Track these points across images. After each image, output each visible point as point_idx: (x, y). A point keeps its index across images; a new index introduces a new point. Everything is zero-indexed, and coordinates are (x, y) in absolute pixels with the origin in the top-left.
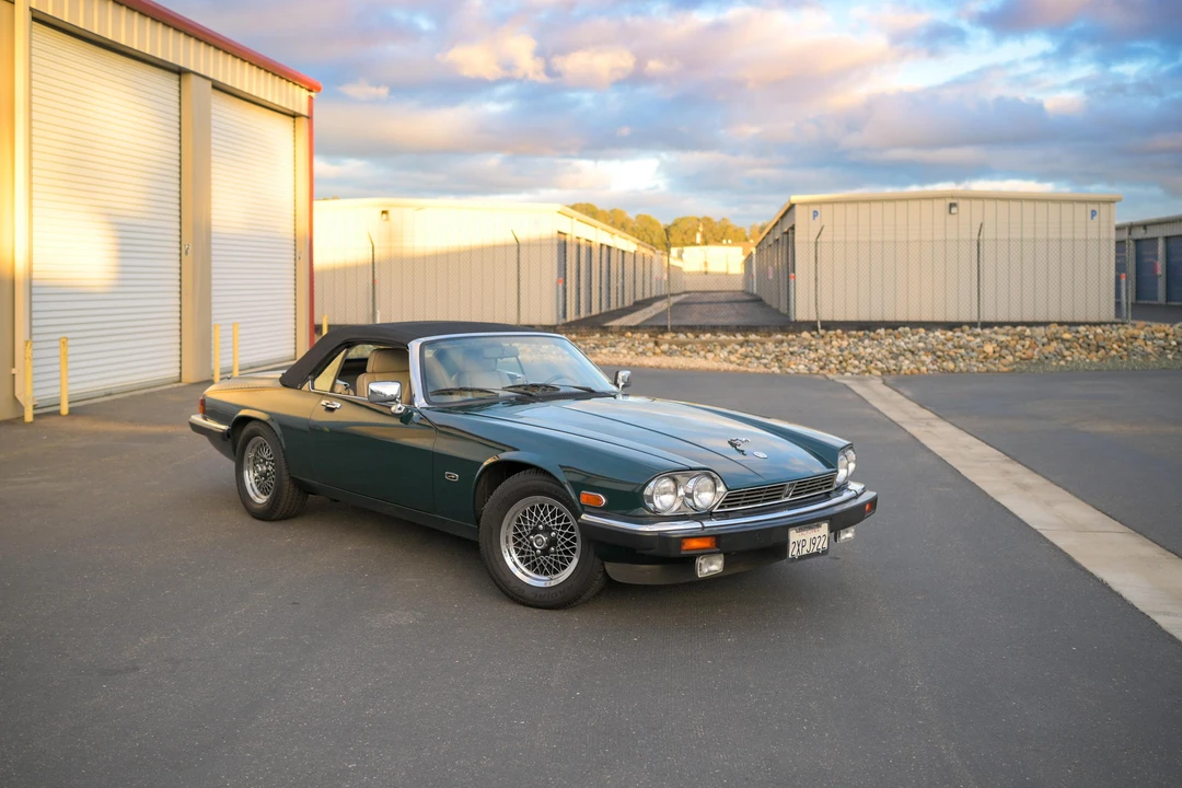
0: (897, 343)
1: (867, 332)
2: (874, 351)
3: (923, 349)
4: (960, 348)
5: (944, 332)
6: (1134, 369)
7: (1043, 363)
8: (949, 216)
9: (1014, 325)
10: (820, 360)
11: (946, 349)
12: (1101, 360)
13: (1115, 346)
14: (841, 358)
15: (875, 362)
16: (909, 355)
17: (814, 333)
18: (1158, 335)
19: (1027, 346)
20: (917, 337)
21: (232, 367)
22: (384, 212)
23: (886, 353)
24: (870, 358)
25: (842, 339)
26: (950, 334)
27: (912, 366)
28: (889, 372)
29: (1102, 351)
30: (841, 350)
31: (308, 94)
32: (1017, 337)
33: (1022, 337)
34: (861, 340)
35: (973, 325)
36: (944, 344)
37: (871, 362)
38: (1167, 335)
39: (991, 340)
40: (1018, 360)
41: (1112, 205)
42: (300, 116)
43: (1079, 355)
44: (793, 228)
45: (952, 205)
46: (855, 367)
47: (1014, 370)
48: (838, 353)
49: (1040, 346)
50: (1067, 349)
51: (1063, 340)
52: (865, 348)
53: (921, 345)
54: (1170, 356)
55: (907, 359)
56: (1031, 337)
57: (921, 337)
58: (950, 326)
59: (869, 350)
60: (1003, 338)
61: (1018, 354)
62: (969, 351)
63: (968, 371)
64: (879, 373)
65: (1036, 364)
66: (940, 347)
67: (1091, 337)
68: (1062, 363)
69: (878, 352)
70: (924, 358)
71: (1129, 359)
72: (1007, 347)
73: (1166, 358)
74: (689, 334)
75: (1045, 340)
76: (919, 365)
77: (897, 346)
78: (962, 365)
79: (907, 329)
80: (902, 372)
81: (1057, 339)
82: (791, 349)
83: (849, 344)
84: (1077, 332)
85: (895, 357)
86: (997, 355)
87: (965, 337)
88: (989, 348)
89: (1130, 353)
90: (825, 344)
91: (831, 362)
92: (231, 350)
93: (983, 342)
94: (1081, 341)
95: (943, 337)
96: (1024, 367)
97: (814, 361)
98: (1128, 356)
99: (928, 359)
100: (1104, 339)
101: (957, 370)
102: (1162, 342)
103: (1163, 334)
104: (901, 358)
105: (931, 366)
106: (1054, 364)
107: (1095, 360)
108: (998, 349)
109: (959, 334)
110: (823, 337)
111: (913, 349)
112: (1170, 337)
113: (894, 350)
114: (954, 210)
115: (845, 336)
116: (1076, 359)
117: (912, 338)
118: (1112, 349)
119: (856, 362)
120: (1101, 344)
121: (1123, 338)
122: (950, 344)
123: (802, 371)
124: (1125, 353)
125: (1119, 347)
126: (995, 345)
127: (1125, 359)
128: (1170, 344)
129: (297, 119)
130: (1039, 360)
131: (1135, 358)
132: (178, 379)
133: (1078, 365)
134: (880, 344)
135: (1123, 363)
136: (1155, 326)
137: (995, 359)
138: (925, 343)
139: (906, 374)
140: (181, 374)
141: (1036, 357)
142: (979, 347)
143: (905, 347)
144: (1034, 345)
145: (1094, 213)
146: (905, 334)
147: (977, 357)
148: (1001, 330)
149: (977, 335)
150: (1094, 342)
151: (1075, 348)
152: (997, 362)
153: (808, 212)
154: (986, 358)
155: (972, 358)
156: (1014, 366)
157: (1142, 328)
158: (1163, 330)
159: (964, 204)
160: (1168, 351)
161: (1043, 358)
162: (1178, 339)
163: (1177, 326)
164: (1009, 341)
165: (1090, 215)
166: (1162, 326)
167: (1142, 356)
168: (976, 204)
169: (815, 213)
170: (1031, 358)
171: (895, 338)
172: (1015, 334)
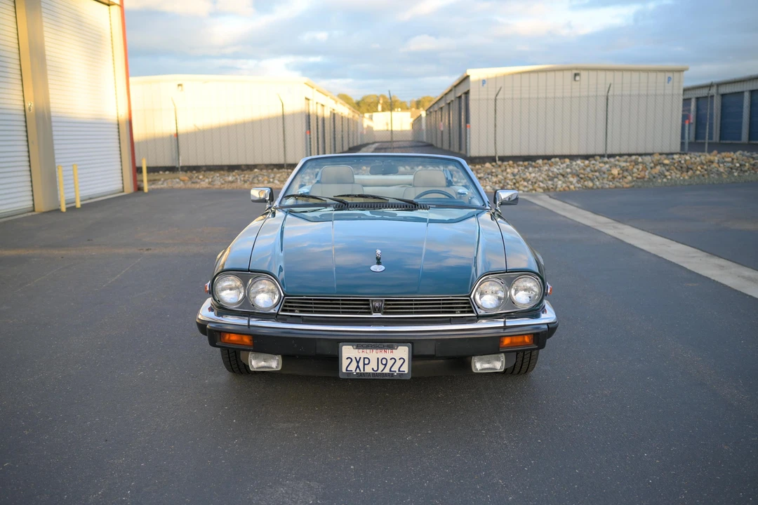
0: (552, 169)
1: (530, 162)
2: (537, 175)
3: (570, 173)
4: (596, 171)
5: (583, 161)
6: (713, 183)
7: (652, 181)
8: (574, 82)
9: (630, 155)
10: (500, 182)
11: (586, 172)
12: (690, 177)
13: (699, 168)
14: (514, 181)
15: (538, 183)
16: (561, 177)
17: (494, 164)
18: (727, 160)
19: (640, 169)
20: (565, 165)
21: (75, 198)
22: (179, 85)
23: (546, 177)
24: (534, 180)
25: (514, 167)
26: (587, 162)
27: (564, 185)
28: (548, 189)
29: (690, 173)
30: (514, 175)
32: (633, 163)
33: (637, 163)
34: (526, 167)
35: (602, 156)
36: (584, 169)
37: (535, 183)
38: (733, 159)
39: (616, 166)
40: (635, 179)
41: (682, 73)
42: (114, 4)
43: (676, 175)
44: (467, 93)
45: (576, 75)
46: (525, 187)
47: (633, 186)
48: (512, 177)
49: (649, 169)
50: (668, 171)
51: (665, 165)
52: (530, 173)
53: (569, 170)
54: (736, 174)
55: (560, 180)
56: (642, 163)
57: (567, 165)
58: (587, 157)
59: (533, 175)
60: (624, 164)
61: (635, 175)
62: (602, 173)
63: (602, 188)
64: (542, 191)
65: (648, 181)
66: (582, 171)
67: (683, 162)
68: (665, 180)
69: (540, 176)
70: (571, 179)
71: (709, 177)
72: (627, 170)
73: (733, 176)
74: (407, 167)
75: (652, 165)
76: (569, 184)
77: (552, 172)
78: (598, 183)
79: (557, 159)
80: (558, 189)
81: (660, 164)
82: (479, 176)
83: (519, 171)
84: (673, 159)
85: (551, 179)
86: (621, 176)
87: (598, 164)
88: (615, 172)
89: (709, 172)
90: (502, 171)
91: (508, 184)
92: (73, 186)
93: (611, 167)
94: (676, 165)
95: (582, 164)
96: (640, 184)
97: (496, 183)
98: (708, 174)
99: (574, 180)
100: (692, 163)
101: (595, 187)
102: (730, 165)
103: (730, 159)
104: (556, 180)
105: (577, 185)
106: (660, 181)
107: (686, 177)
108: (621, 172)
109: (593, 162)
110: (500, 166)
111: (563, 173)
112: (735, 161)
113: (551, 174)
114: (577, 78)
115: (515, 165)
116: (674, 177)
117: (562, 166)
118: (697, 170)
119: (525, 184)
120: (690, 167)
121: (704, 162)
122: (588, 169)
123: (489, 191)
124: (706, 172)
125: (702, 168)
126: (619, 169)
127: (706, 177)
128: (735, 166)
129: (111, 7)
130: (649, 178)
131: (713, 175)
132: (32, 209)
133: (676, 181)
134: (540, 171)
135: (705, 179)
136: (723, 154)
137: (620, 179)
138: (571, 169)
139: (560, 191)
140: (34, 205)
141: (647, 177)
142: (608, 170)
143: (558, 172)
144: (645, 169)
145: (669, 79)
146: (556, 163)
147: (608, 178)
148: (622, 159)
149: (605, 163)
150: (685, 165)
151: (673, 170)
152: (621, 180)
153: (479, 81)
154: (613, 178)
155: (604, 178)
156: (633, 183)
157: (716, 155)
158: (729, 156)
159: (584, 74)
160: (734, 171)
161: (652, 177)
162: (741, 162)
163: (738, 153)
164: (628, 166)
165: (667, 80)
166: (728, 154)
167: (718, 174)
168: (593, 74)
169: (484, 82)
170: (644, 178)
171: (550, 166)
172: (631, 161)
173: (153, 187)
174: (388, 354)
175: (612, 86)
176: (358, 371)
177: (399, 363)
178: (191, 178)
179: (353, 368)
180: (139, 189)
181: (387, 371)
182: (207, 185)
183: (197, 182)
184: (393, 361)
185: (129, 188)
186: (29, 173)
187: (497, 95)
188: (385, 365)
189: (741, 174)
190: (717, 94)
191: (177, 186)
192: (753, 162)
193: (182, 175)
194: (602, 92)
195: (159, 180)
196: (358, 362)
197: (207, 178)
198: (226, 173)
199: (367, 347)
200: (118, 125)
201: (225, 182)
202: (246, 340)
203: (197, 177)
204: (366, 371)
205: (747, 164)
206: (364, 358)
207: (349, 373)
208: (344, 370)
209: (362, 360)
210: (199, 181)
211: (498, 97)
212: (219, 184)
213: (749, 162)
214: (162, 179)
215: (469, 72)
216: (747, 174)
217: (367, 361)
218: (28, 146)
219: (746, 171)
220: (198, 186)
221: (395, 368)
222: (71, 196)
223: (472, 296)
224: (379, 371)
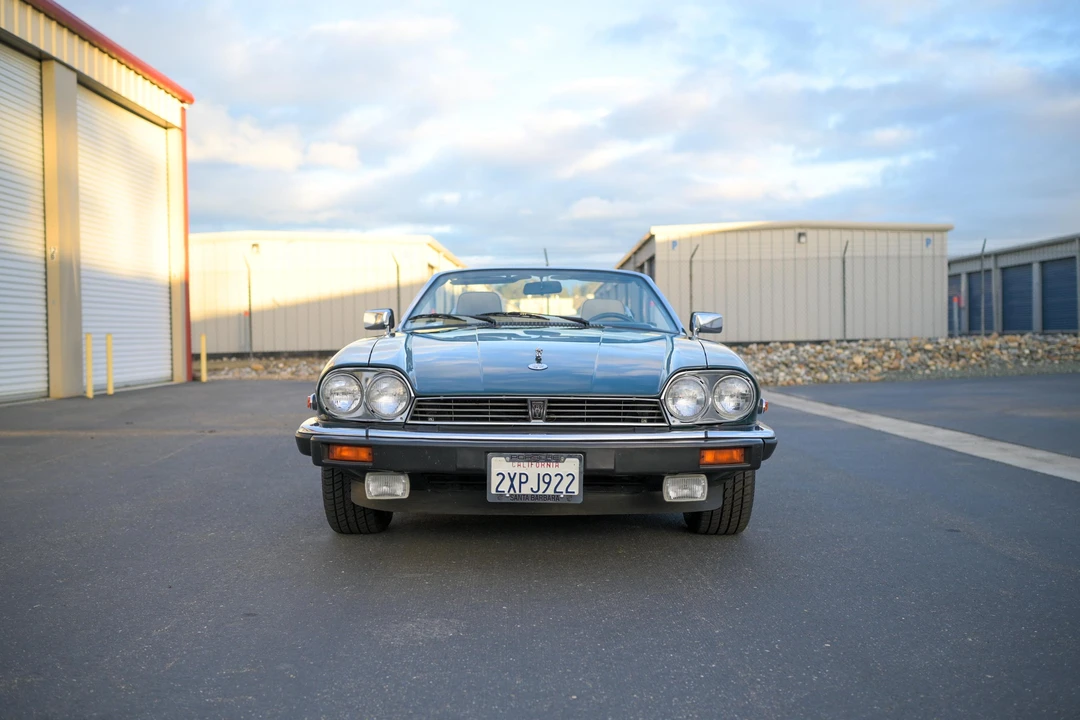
0: (770, 357)
3: (796, 362)
4: (831, 359)
5: (813, 347)
6: (994, 376)
7: (910, 372)
8: (798, 245)
9: (878, 338)
11: (818, 361)
12: (963, 368)
13: (974, 355)
16: (783, 367)
18: (1011, 344)
19: (893, 357)
20: (788, 352)
21: (107, 384)
23: (762, 367)
26: (819, 348)
27: (788, 378)
29: (962, 362)
31: (182, 105)
32: (883, 349)
33: (887, 349)
35: (840, 340)
36: (815, 357)
38: (1020, 344)
39: (859, 352)
40: (886, 370)
41: (945, 234)
42: (172, 127)
43: (942, 364)
44: (651, 260)
45: (800, 235)
47: (884, 379)
49: (906, 357)
50: (931, 359)
51: (926, 351)
53: (794, 358)
54: (1025, 364)
55: (782, 371)
56: (896, 348)
57: (792, 352)
58: (819, 342)
60: (870, 350)
61: (886, 364)
62: (840, 362)
63: (841, 381)
65: (903, 373)
66: (812, 359)
67: (951, 347)
68: (927, 372)
69: (754, 365)
70: (798, 370)
71: (988, 367)
72: (874, 358)
73: (1022, 366)
75: (909, 351)
76: (795, 376)
77: (772, 360)
78: (834, 375)
79: (778, 344)
80: (779, 383)
81: (920, 350)
84: (937, 343)
85: (770, 370)
86: (866, 366)
87: (834, 351)
88: (858, 360)
89: (989, 361)
92: (104, 366)
93: (852, 354)
94: (942, 351)
95: (812, 351)
96: (893, 376)
98: (987, 364)
99: (802, 371)
100: (964, 349)
101: (831, 380)
102: (1016, 351)
103: (1016, 344)
104: (776, 371)
105: (805, 377)
106: (920, 372)
107: (957, 368)
108: (866, 360)
109: (828, 348)
111: (787, 362)
112: (1023, 346)
113: (769, 363)
114: (803, 239)
116: (939, 368)
117: (784, 353)
118: (971, 358)
120: (961, 353)
121: (981, 348)
122: (821, 357)
124: (983, 362)
125: (978, 356)
126: (863, 356)
127: (985, 367)
128: (1024, 353)
129: (169, 131)
130: (906, 369)
131: (993, 366)
132: (46, 394)
133: (943, 373)
134: (754, 358)
135: (983, 371)
136: (1006, 337)
137: (865, 369)
138: (797, 356)
139: (783, 385)
140: (48, 388)
141: (903, 367)
142: (849, 358)
143: (779, 360)
144: (899, 356)
145: (928, 242)
146: (776, 349)
147: (848, 368)
148: (867, 343)
149: (845, 348)
150: (954, 352)
151: (938, 358)
152: (867, 372)
153: (668, 242)
154: (856, 369)
155: (843, 369)
156: (884, 376)
157: (996, 339)
158: (1014, 340)
159: (811, 234)
160: (1022, 359)
161: (909, 367)
162: (1031, 348)
163: (1027, 336)
164: (875, 353)
165: (925, 243)
166: (1013, 337)
167: (1000, 364)
168: (823, 234)
169: (674, 243)
170: (898, 368)
171: (768, 352)
172: (880, 347)
173: (214, 377)
174: (552, 469)
175: (850, 244)
176: (512, 492)
177: (567, 481)
178: (266, 367)
179: (505, 487)
180: (194, 378)
181: (550, 492)
182: (290, 376)
183: (275, 373)
184: (559, 478)
185: (181, 376)
186: (45, 344)
187: (692, 256)
188: (549, 484)
189: (1032, 364)
190: (996, 267)
191: (247, 376)
192: (1047, 348)
193: (256, 364)
194: (838, 254)
195: (223, 369)
196: (512, 480)
197: (290, 366)
198: (316, 361)
199: (525, 460)
200: (170, 288)
201: (315, 372)
202: (364, 454)
203: (276, 366)
204: (523, 492)
205: (1040, 351)
206: (521, 474)
207: (501, 494)
208: (493, 491)
209: (517, 476)
210: (278, 370)
211: (694, 258)
212: (307, 374)
213: (1042, 348)
214: (227, 368)
215: (654, 230)
216: (1040, 364)
217: (524, 479)
218: (47, 306)
219: (1038, 360)
220: (276, 377)
221: (562, 488)
222: (101, 380)
223: (662, 398)
224: (540, 493)
